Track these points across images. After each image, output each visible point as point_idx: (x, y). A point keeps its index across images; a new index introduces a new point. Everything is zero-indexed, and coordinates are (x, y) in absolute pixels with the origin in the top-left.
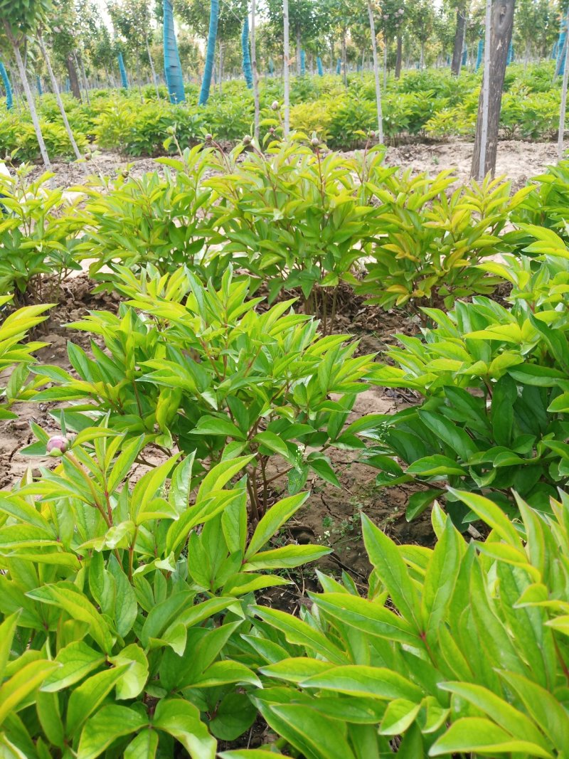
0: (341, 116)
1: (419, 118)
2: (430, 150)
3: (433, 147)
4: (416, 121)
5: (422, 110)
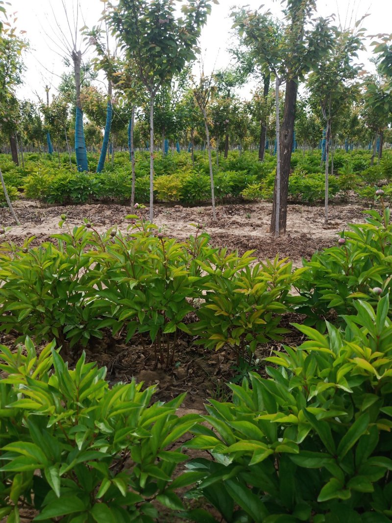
0: (189, 184)
1: (238, 187)
2: (245, 209)
3: (247, 206)
5: (240, 182)
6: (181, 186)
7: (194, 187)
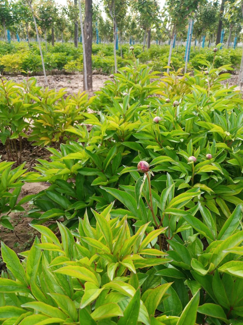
0: (27, 61)
1: (61, 64)
2: (67, 78)
3: (68, 76)
4: (60, 65)
5: (63, 61)
6: (22, 62)
7: (30, 63)
